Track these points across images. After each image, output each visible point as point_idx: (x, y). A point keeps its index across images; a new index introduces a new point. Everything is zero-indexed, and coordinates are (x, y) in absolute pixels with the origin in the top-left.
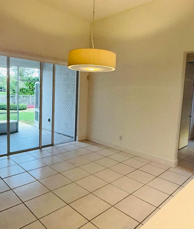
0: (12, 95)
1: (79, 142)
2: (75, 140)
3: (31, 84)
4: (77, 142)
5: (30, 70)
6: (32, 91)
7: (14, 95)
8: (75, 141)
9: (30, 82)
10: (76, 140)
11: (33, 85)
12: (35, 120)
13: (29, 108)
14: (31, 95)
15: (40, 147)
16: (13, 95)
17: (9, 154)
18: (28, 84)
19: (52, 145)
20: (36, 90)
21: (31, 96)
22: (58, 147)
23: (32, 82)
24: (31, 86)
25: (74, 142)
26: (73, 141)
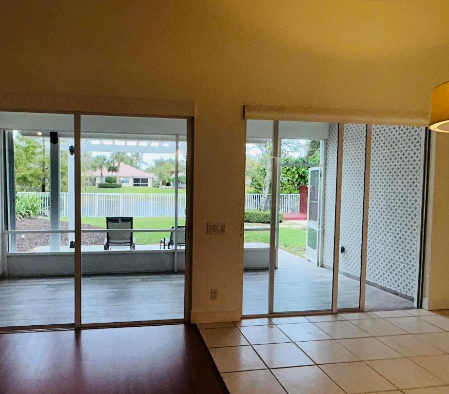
0: (255, 194)
1: (431, 313)
2: (420, 306)
3: (290, 172)
4: (424, 312)
5: (290, 145)
6: (292, 184)
7: (259, 194)
8: (418, 308)
9: (288, 168)
10: (421, 308)
11: (293, 173)
12: (309, 245)
13: (287, 219)
14: (290, 193)
15: (335, 311)
16: (257, 194)
17: (272, 315)
18: (285, 171)
19: (360, 310)
20: (311, 184)
21: (289, 195)
22: (376, 317)
23: (293, 168)
24: (291, 176)
25: (415, 312)
26: (413, 308)
